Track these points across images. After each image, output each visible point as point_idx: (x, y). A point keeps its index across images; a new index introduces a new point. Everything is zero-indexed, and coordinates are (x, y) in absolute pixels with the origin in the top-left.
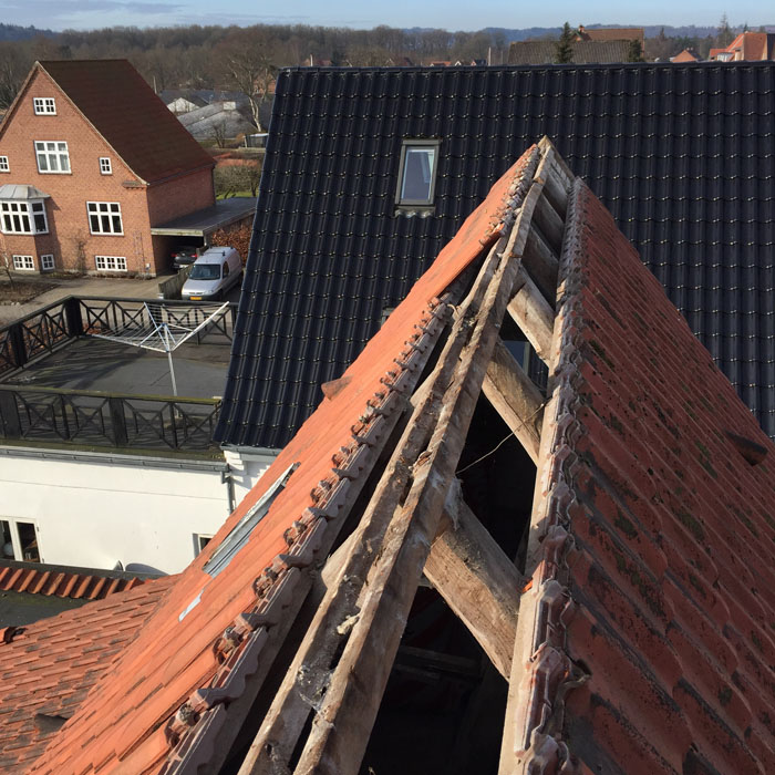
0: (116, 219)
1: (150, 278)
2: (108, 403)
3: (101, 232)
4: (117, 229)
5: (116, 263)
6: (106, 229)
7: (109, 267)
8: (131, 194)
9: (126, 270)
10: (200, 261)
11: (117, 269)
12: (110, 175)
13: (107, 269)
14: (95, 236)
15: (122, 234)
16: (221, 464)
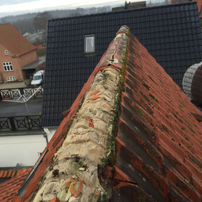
0: (11, 67)
1: (22, 81)
2: (9, 119)
3: (7, 70)
4: (12, 69)
5: (12, 78)
6: (9, 69)
7: (11, 79)
8: (14, 59)
9: (15, 80)
10: (35, 75)
11: (13, 80)
12: (8, 55)
13: (10, 80)
14: (6, 72)
15: (13, 70)
16: (43, 132)
